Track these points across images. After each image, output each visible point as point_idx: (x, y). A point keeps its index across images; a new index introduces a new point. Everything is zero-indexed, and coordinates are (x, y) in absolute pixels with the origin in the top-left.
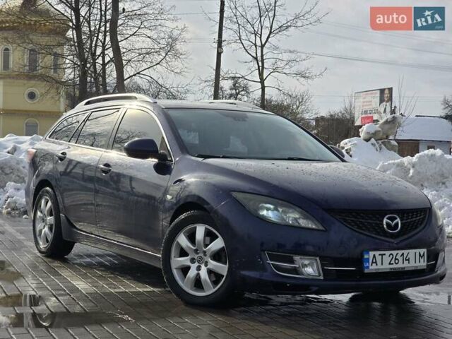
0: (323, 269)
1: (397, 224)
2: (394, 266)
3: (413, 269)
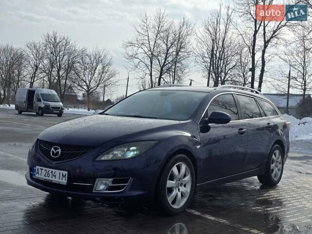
1: (58, 152)
2: (47, 178)
3: (57, 183)
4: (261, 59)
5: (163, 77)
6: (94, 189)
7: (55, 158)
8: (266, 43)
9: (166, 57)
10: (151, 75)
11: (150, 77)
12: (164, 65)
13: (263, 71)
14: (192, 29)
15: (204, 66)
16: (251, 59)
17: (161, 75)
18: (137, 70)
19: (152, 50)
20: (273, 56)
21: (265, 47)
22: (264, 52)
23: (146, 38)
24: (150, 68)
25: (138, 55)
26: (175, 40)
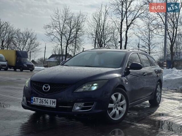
0: (27, 102)
1: (48, 88)
2: (41, 104)
3: (49, 107)
4: (125, 36)
5: (68, 46)
6: (73, 110)
7: (46, 92)
8: (128, 27)
9: (70, 34)
10: (61, 45)
11: (61, 46)
12: (69, 39)
13: (126, 43)
14: (85, 18)
15: (93, 40)
16: (120, 36)
17: (67, 45)
18: (53, 42)
19: (62, 31)
20: (132, 34)
21: (127, 29)
22: (127, 32)
23: (58, 23)
24: (61, 41)
25: (54, 33)
26: (75, 25)
